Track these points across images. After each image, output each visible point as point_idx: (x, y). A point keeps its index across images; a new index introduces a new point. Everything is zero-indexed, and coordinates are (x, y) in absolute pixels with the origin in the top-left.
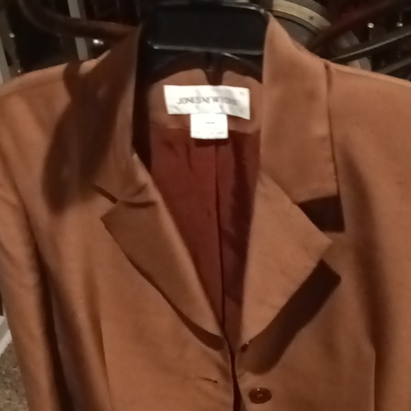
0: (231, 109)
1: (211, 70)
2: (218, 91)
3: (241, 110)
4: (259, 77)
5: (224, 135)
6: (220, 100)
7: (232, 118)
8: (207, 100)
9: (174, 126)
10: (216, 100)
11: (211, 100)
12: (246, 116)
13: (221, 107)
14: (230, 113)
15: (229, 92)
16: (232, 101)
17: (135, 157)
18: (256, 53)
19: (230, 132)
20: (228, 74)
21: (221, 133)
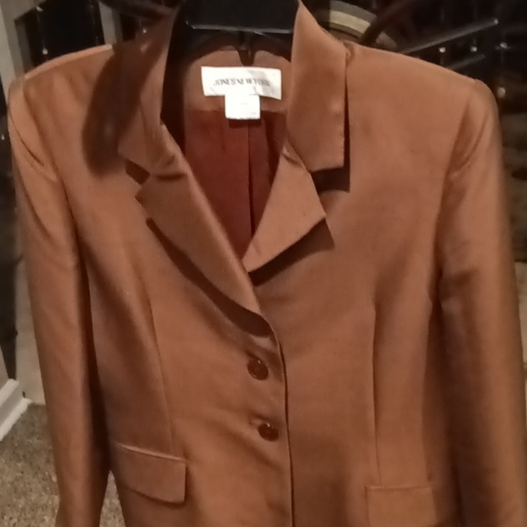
0: (264, 90)
1: (243, 48)
2: (252, 72)
3: (273, 91)
4: (288, 57)
5: (257, 116)
6: (253, 81)
7: (263, 99)
8: (241, 82)
9: (208, 108)
10: (249, 81)
11: (245, 81)
12: (278, 96)
13: (255, 88)
14: (262, 94)
15: (263, 73)
16: (265, 83)
17: (164, 127)
18: (286, 32)
19: (262, 113)
20: (260, 54)
21: (254, 113)
